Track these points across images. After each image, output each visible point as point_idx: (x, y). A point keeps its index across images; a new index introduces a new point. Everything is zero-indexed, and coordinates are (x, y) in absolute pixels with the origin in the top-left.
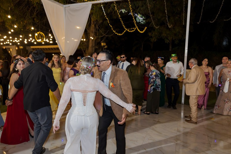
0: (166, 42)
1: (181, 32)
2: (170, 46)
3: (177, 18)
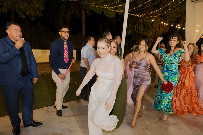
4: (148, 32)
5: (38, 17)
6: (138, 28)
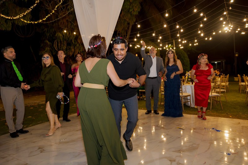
4: (73, 50)
6: (58, 46)
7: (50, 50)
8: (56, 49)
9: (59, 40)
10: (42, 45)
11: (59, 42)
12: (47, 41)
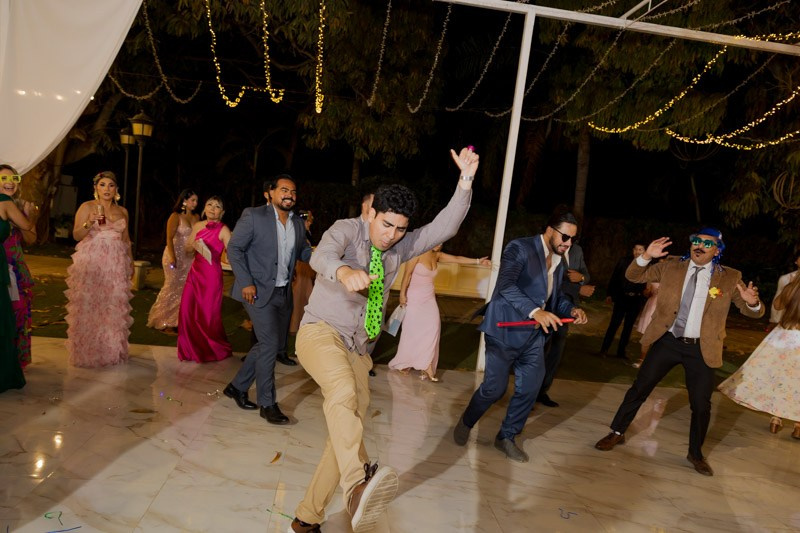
0: (356, 156)
1: (410, 130)
2: (354, 171)
3: (395, 82)
5: (406, 156)
6: (786, 187)
7: (758, 200)
8: (777, 198)
9: (794, 174)
10: (736, 185)
11: (793, 178)
12: (754, 175)
